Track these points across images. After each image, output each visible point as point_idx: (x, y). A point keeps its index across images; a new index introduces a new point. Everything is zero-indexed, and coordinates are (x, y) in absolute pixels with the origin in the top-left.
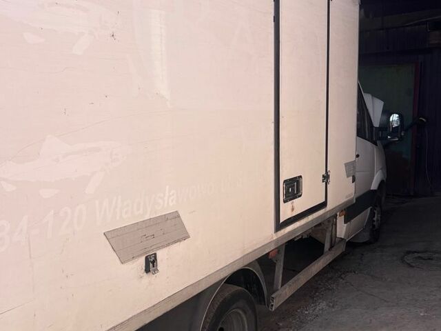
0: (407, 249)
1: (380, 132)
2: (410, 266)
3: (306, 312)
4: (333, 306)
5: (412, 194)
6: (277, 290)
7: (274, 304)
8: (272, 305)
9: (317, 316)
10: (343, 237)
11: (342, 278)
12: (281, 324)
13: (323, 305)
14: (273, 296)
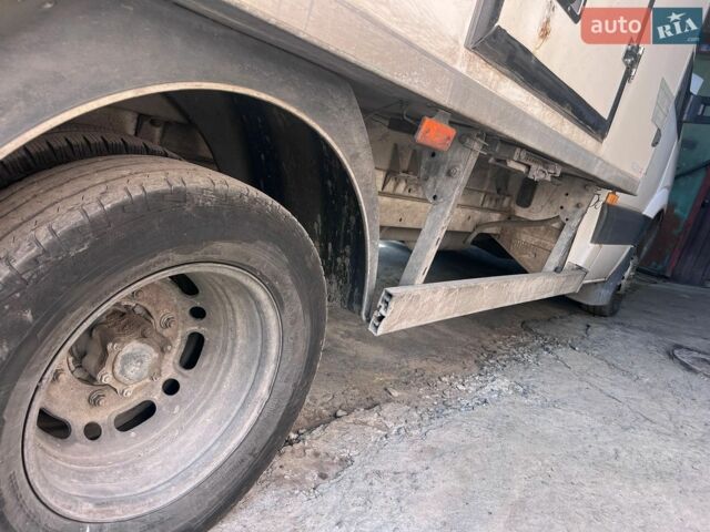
0: (675, 342)
1: (702, 106)
2: (688, 368)
3: (461, 387)
4: (524, 393)
5: (668, 275)
6: (410, 283)
7: (387, 315)
8: (381, 318)
9: (485, 402)
10: (580, 265)
11: (547, 350)
12: (395, 394)
13: (502, 383)
14: (391, 290)
